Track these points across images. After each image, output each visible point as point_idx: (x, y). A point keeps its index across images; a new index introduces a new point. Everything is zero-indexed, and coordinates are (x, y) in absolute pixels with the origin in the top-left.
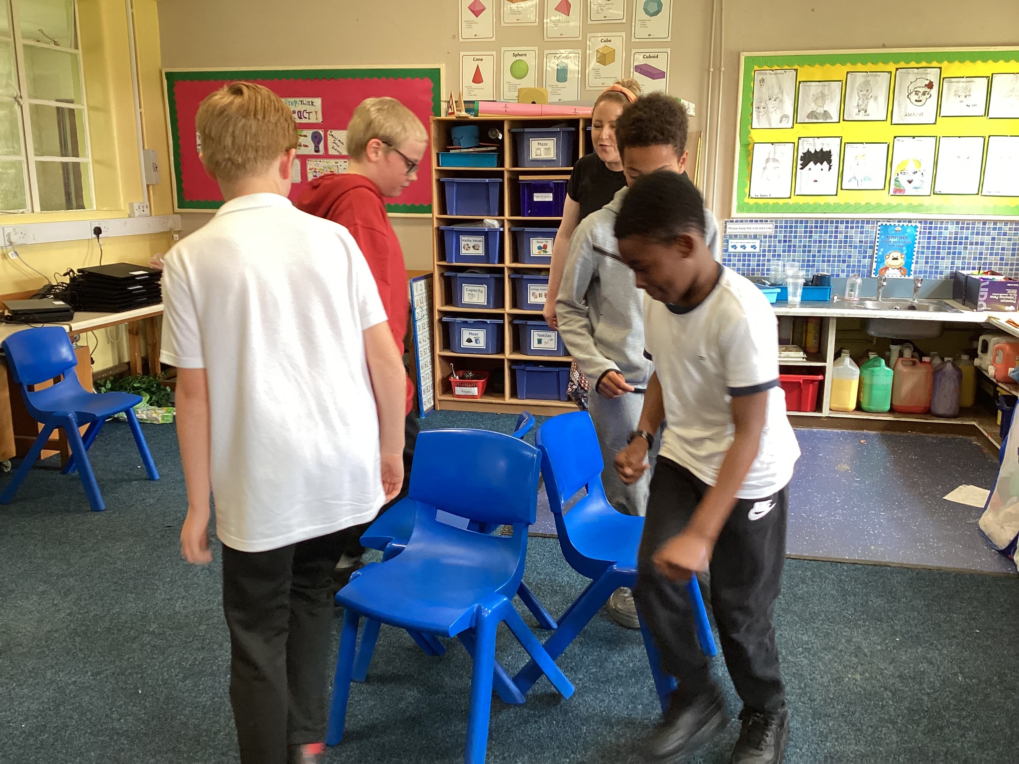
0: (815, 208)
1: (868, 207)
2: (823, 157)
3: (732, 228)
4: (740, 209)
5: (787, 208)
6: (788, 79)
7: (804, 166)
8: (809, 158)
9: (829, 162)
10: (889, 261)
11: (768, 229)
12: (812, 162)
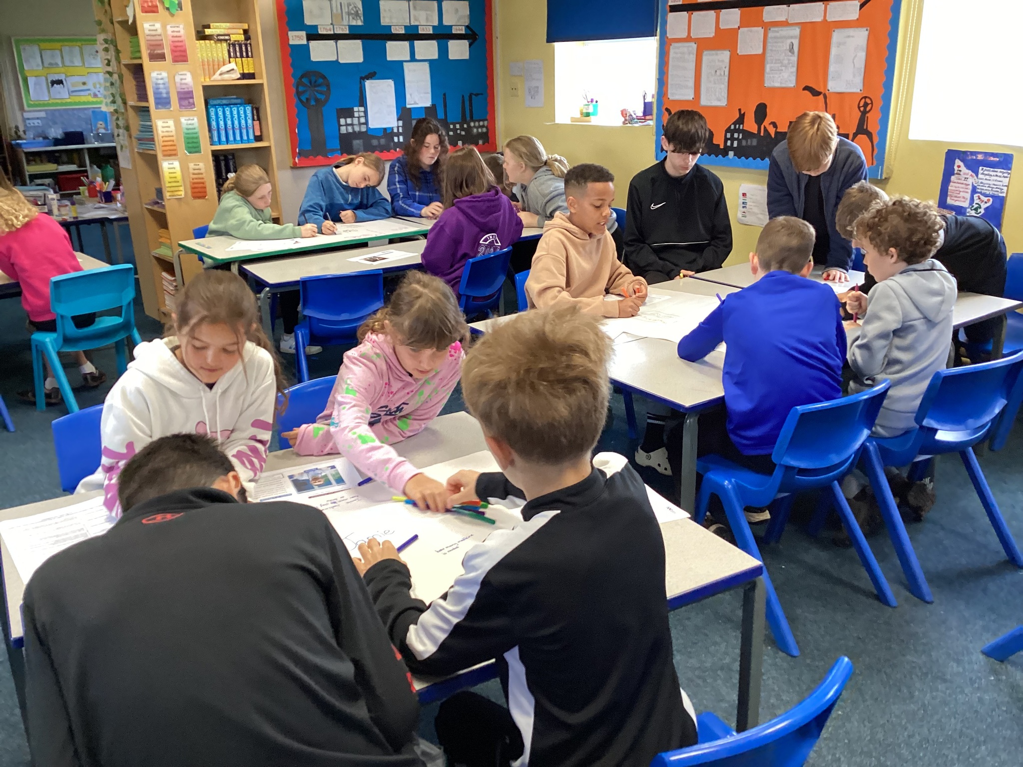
0: (62, 104)
1: (84, 103)
2: (60, 82)
3: (26, 115)
4: (29, 106)
5: (49, 105)
6: (36, 49)
7: (52, 85)
8: (53, 83)
9: (63, 84)
10: (99, 126)
11: (43, 114)
12: (55, 85)
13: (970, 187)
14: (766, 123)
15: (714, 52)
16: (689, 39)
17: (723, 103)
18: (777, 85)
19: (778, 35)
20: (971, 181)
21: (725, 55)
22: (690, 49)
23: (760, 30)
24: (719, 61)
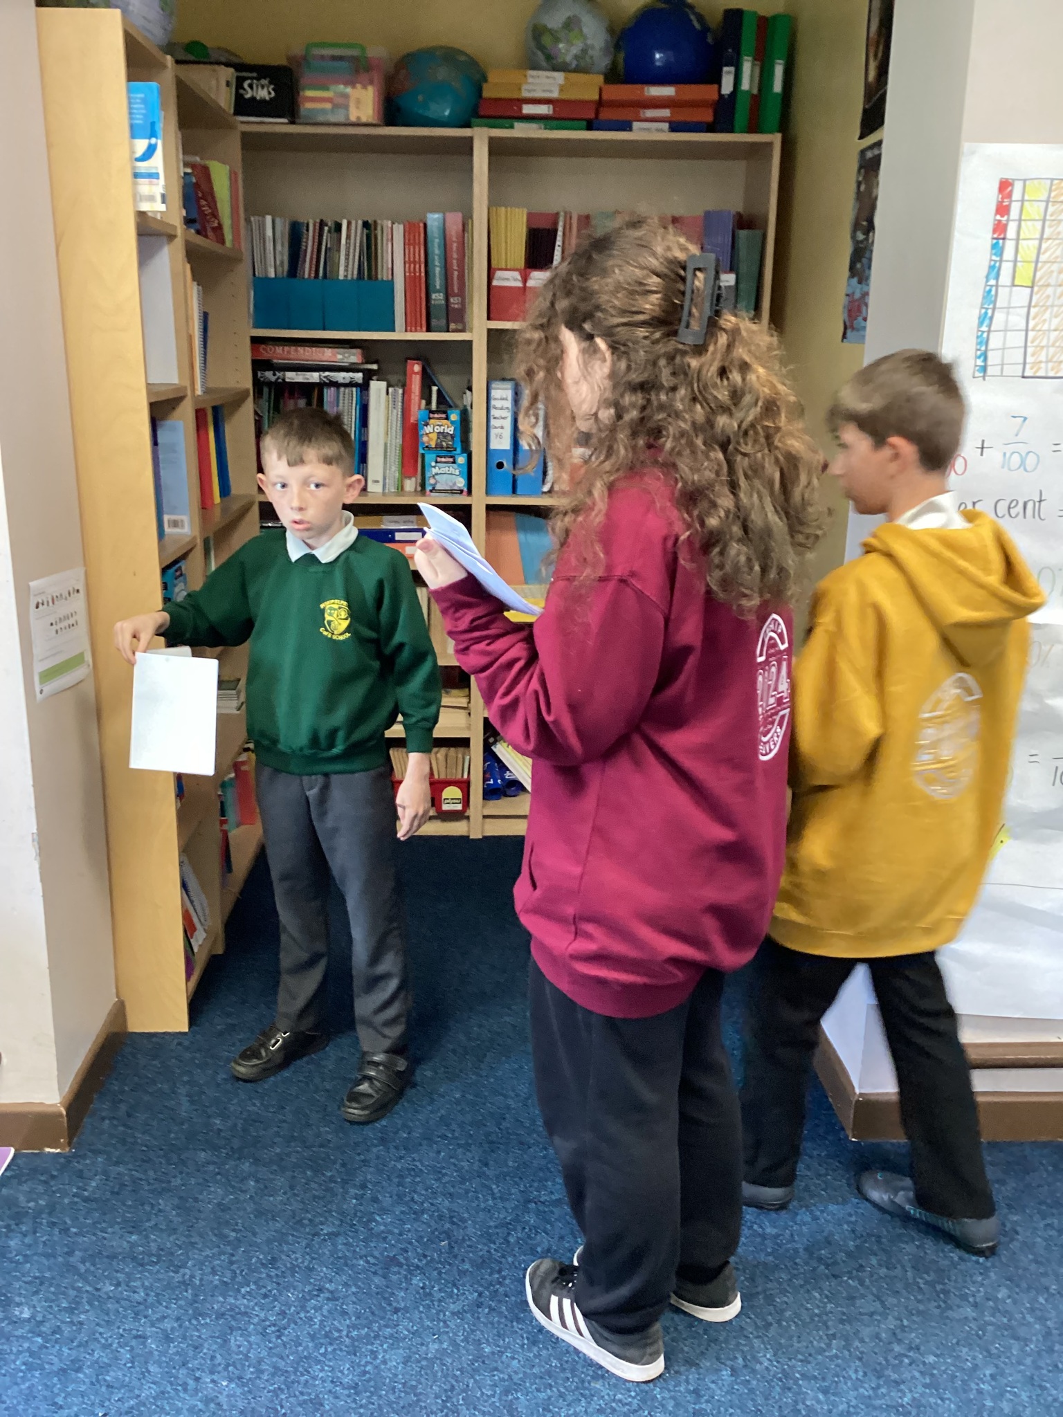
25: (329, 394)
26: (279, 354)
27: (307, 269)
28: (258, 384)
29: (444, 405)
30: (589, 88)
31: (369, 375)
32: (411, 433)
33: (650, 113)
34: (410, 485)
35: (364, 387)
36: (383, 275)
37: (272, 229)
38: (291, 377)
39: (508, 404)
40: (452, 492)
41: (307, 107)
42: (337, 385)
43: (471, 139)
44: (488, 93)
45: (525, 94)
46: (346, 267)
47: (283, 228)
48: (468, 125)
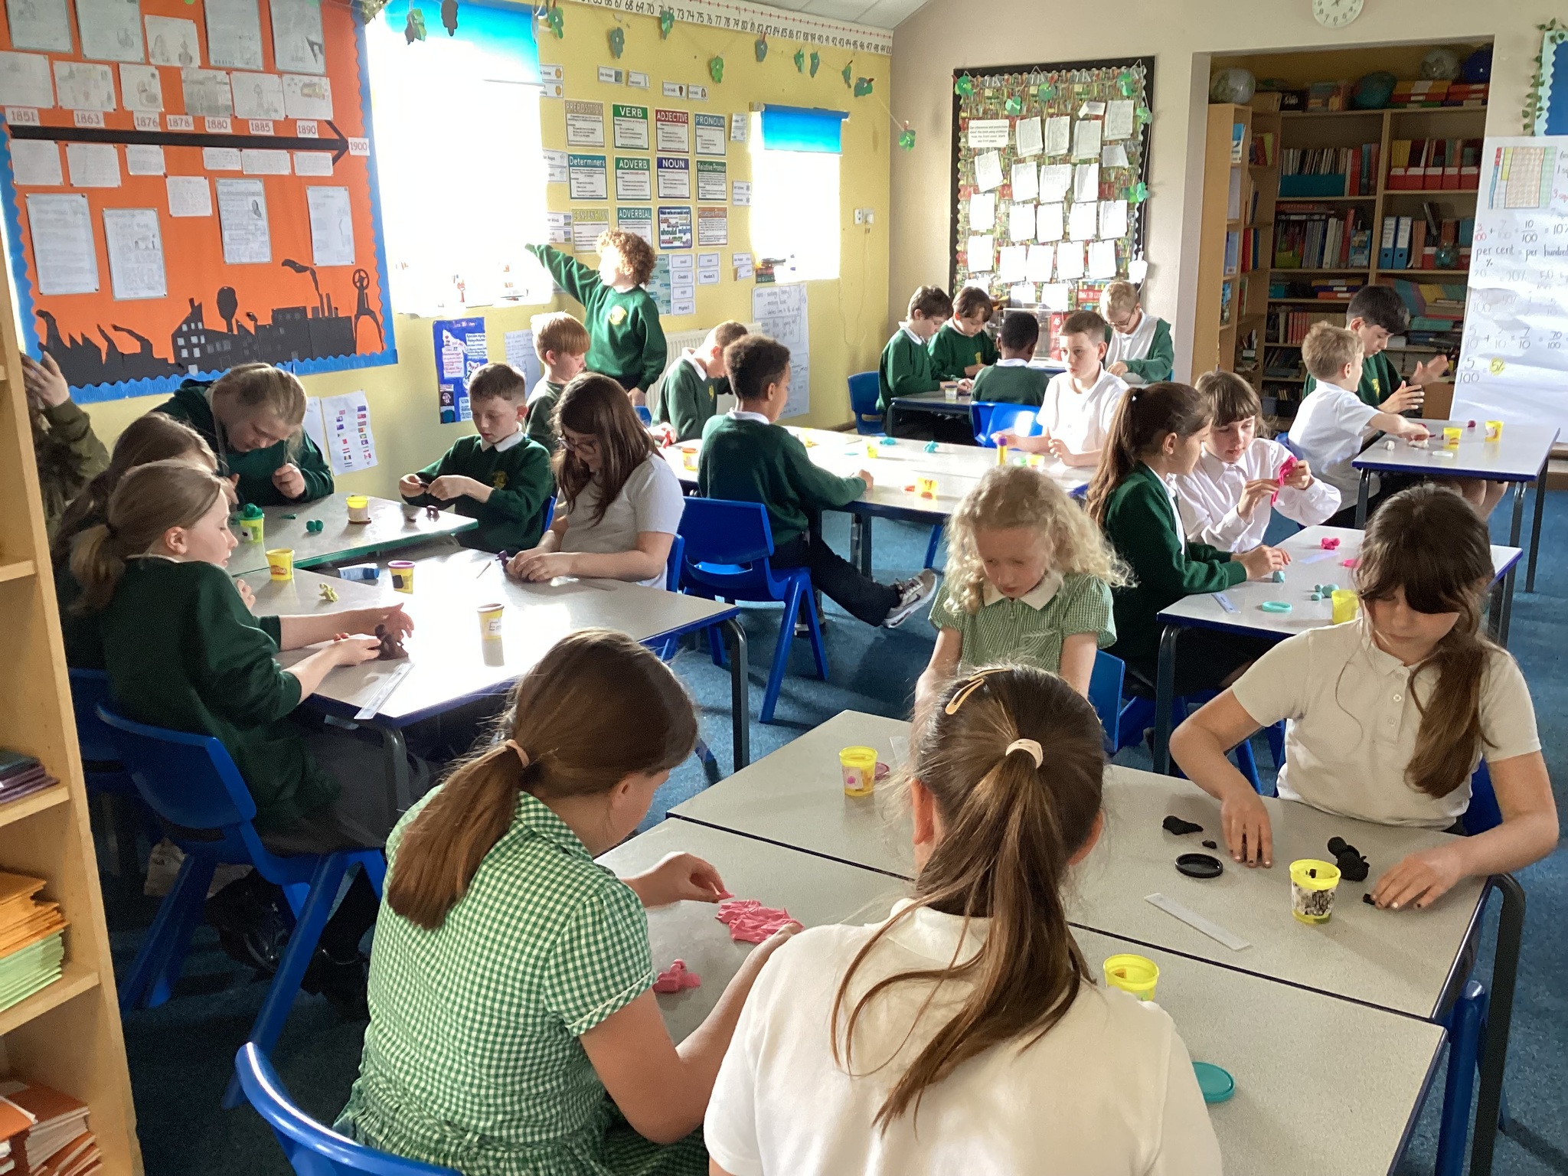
13: (462, 356)
14: (239, 315)
15: (126, 212)
16: (68, 188)
17: (161, 292)
18: (245, 260)
19: (231, 189)
20: (460, 350)
21: (149, 218)
22: (74, 204)
23: (202, 183)
24: (138, 225)
25: (1309, 225)
26: (1286, 208)
27: (1306, 171)
28: (1277, 222)
29: (1363, 228)
30: (1443, 87)
31: (1329, 216)
32: (1346, 241)
33: (1474, 96)
34: (1343, 265)
35: (1326, 221)
36: (1341, 171)
37: (1293, 155)
38: (1293, 218)
39: (1393, 227)
40: (1361, 267)
41: (1310, 106)
42: (1314, 221)
43: (1382, 115)
44: (1394, 92)
45: (1412, 92)
46: (1324, 170)
47: (1298, 153)
48: (1384, 107)
